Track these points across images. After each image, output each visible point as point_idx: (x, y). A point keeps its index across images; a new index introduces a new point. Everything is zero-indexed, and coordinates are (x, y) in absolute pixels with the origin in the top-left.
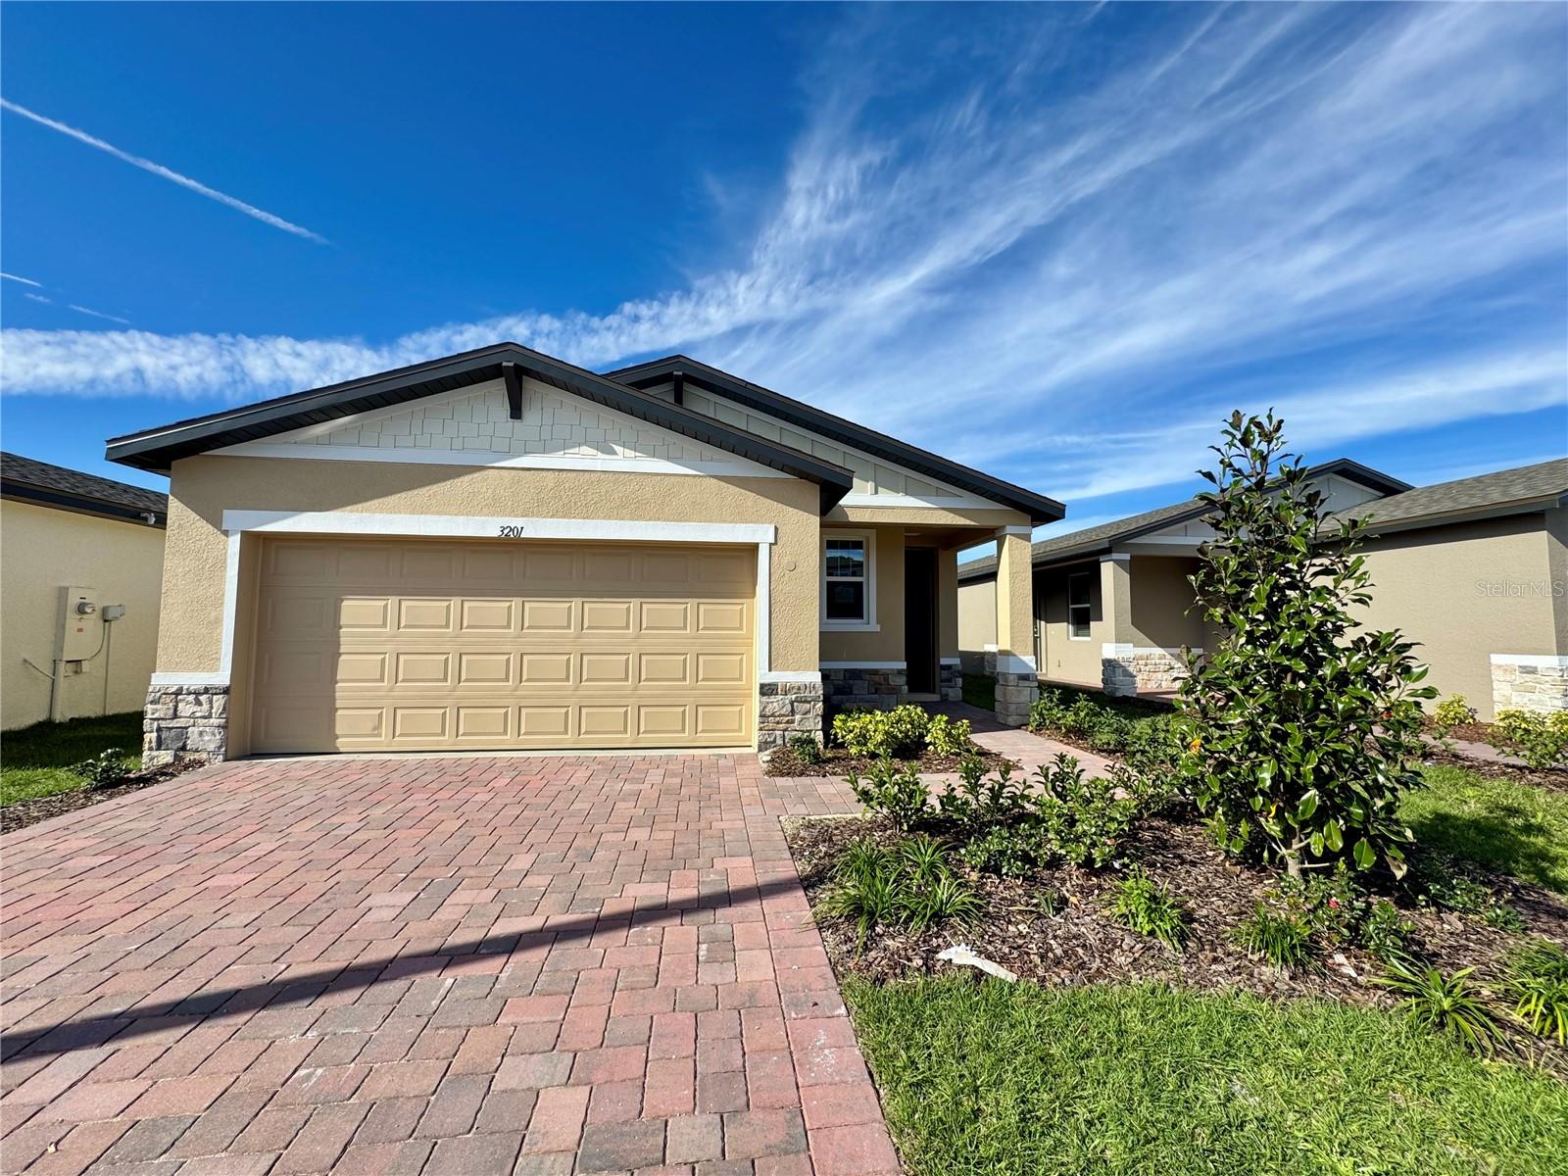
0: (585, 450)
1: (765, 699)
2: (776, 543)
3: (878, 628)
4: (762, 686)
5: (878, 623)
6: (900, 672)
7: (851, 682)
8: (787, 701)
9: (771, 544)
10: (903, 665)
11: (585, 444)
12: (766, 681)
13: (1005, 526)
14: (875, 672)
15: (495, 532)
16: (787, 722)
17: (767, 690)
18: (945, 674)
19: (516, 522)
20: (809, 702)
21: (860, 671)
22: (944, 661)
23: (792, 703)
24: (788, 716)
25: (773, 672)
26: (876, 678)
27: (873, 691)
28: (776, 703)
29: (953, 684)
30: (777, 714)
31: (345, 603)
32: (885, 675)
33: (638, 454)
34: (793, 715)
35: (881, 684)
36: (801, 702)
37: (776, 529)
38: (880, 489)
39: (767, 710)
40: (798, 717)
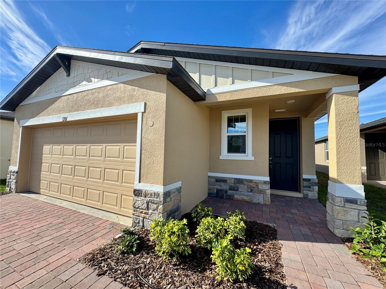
0: (84, 83)
1: (136, 198)
2: (145, 112)
3: (252, 158)
4: (135, 191)
5: (253, 156)
6: (265, 182)
7: (238, 185)
8: (145, 202)
9: (143, 113)
10: (268, 179)
11: (84, 80)
12: (138, 188)
13: (331, 89)
14: (251, 181)
15: (61, 120)
16: (145, 213)
17: (137, 193)
18: (306, 183)
19: (65, 115)
20: (156, 204)
21: (242, 180)
22: (305, 176)
23: (148, 203)
24: (145, 209)
25: (141, 184)
26: (252, 184)
27: (250, 191)
28: (141, 201)
29: (311, 189)
30: (140, 207)
31: (44, 147)
32: (257, 183)
33: (99, 80)
34: (148, 210)
35: (254, 188)
36: (151, 203)
37: (145, 104)
38: (235, 81)
39: (136, 204)
40: (150, 211)
